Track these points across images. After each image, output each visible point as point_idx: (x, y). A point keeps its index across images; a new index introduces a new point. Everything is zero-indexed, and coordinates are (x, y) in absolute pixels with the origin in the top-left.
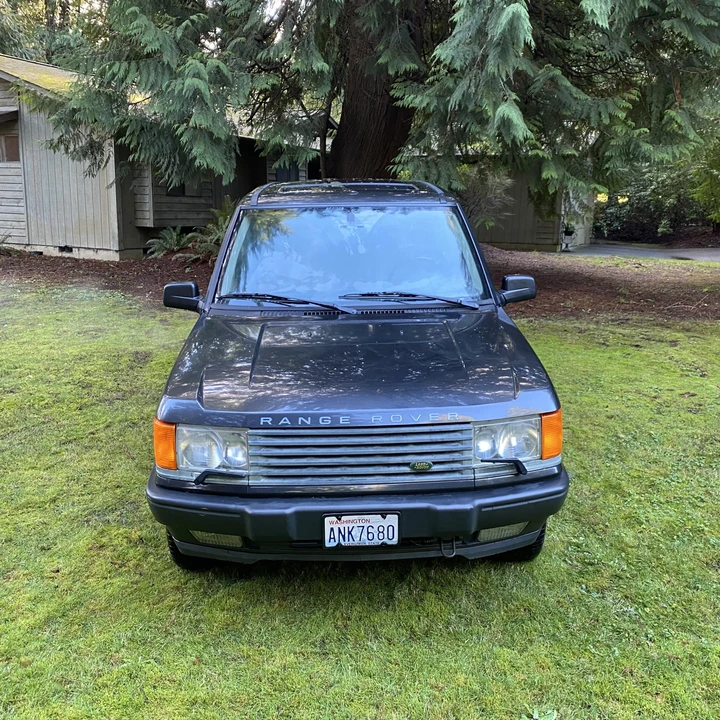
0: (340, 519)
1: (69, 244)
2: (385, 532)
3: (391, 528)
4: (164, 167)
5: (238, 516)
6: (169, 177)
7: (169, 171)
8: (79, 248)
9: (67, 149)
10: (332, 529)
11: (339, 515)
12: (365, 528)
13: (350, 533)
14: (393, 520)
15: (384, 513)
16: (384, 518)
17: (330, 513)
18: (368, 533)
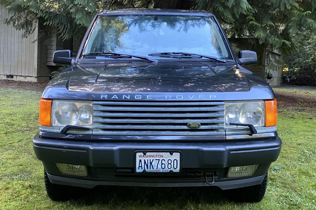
0: (145, 154)
1: (12, 74)
2: (172, 164)
3: (175, 161)
4: (61, 30)
5: (85, 151)
6: (64, 35)
7: (64, 31)
8: (17, 76)
9: (14, 23)
10: (140, 161)
11: (145, 152)
12: (160, 161)
13: (151, 163)
14: (177, 156)
15: (171, 152)
16: (171, 154)
17: (140, 150)
18: (162, 164)
